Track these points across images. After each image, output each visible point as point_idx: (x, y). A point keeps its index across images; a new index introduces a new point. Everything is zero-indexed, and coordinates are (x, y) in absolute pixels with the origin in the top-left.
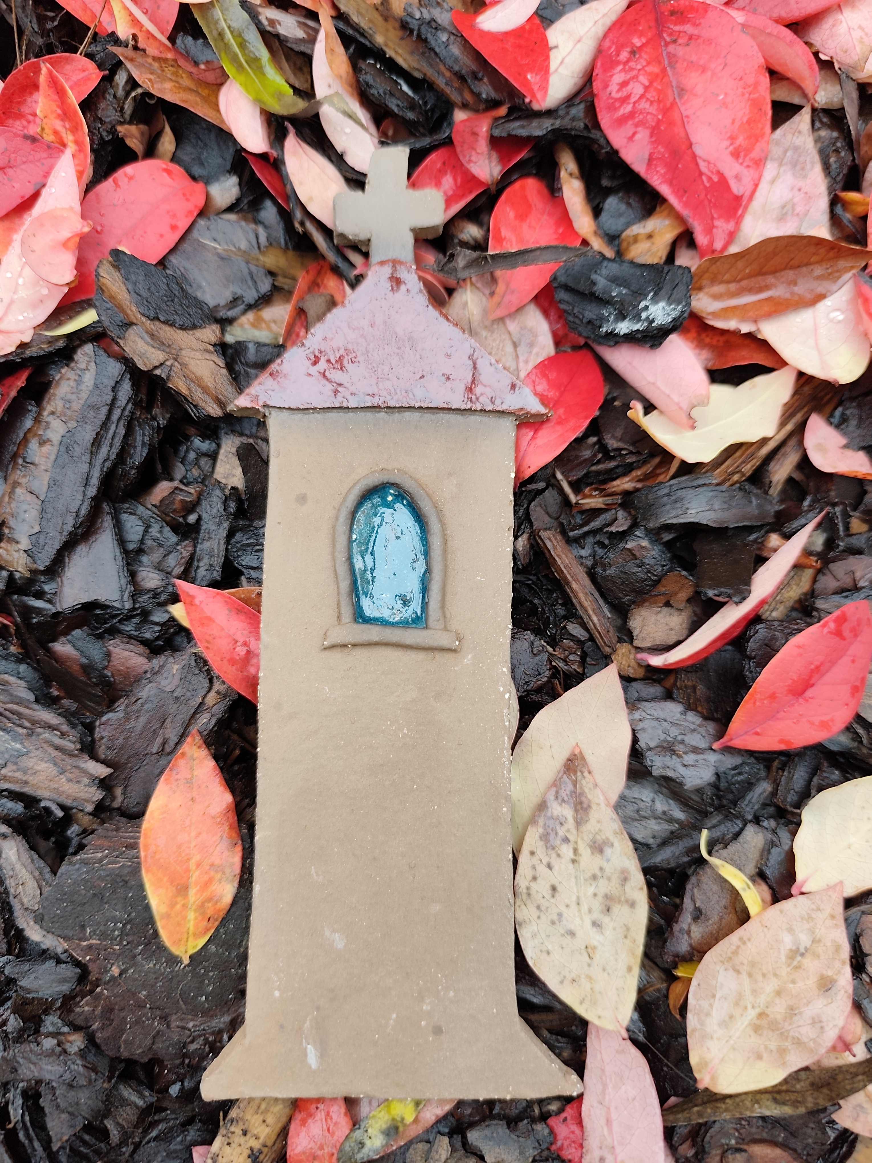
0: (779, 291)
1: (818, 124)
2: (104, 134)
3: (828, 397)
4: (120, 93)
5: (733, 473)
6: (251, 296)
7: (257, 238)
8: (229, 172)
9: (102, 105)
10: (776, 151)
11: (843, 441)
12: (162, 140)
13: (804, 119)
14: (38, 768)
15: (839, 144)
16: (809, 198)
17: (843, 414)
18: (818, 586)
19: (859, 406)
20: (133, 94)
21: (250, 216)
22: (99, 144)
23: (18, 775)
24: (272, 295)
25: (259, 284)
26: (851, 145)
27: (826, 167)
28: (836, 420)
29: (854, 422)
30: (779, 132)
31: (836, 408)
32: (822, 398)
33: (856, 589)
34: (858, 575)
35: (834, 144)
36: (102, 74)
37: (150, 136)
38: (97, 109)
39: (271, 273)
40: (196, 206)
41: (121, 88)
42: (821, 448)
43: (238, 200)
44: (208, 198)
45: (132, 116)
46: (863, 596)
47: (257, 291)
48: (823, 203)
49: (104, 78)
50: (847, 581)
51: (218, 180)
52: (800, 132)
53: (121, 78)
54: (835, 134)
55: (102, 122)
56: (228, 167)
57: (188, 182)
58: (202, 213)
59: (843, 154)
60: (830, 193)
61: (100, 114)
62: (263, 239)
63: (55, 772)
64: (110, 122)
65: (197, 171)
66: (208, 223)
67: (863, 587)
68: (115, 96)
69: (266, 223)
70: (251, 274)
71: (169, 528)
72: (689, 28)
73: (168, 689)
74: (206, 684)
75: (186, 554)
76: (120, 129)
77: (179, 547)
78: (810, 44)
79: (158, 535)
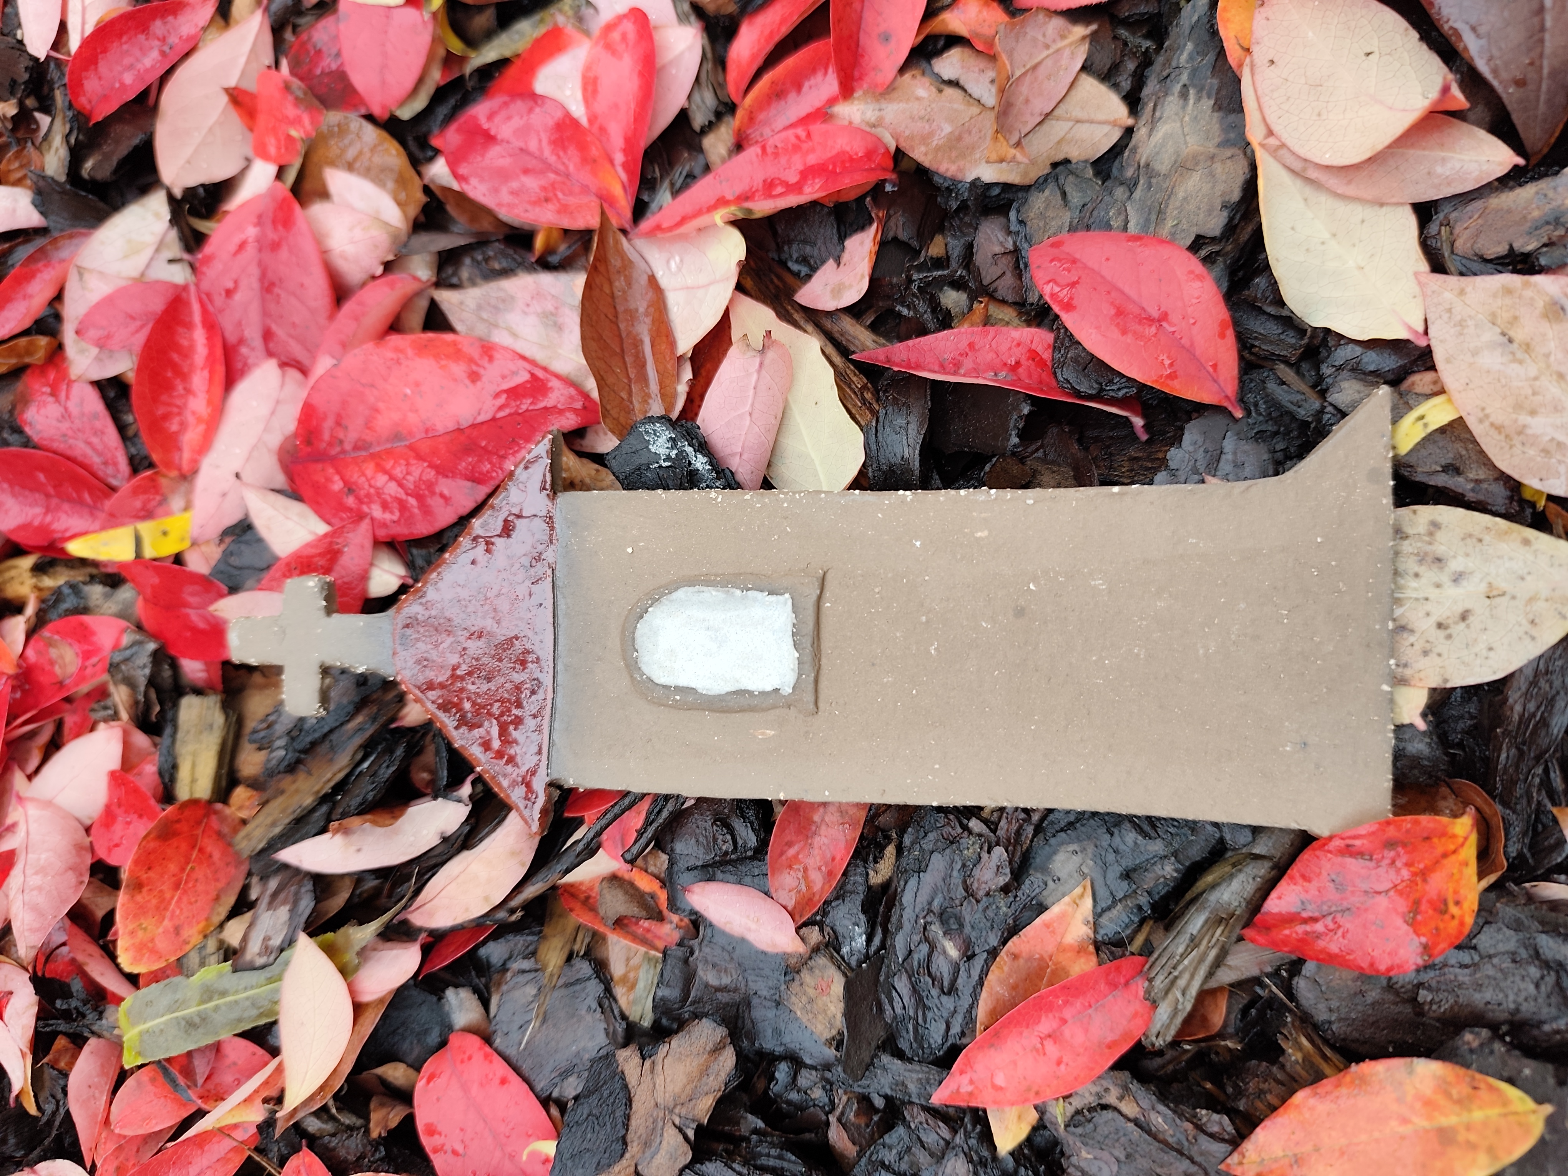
0: (644, 331)
1: (454, 280)
2: (377, 1156)
3: (776, 280)
4: (329, 1127)
5: (864, 401)
6: (595, 988)
7: (524, 972)
8: (440, 999)
9: (342, 1153)
10: (480, 330)
11: (831, 263)
12: (391, 1079)
13: (447, 298)
15: (480, 257)
16: (538, 295)
17: (797, 261)
18: (1010, 298)
19: (790, 242)
20: (334, 1111)
21: (496, 977)
22: (389, 1164)
24: (595, 960)
25: (580, 975)
26: (481, 242)
27: (505, 273)
28: (804, 270)
29: (808, 249)
30: (458, 326)
31: (789, 269)
32: (777, 287)
33: (1016, 253)
34: (998, 249)
35: (478, 263)
36: (305, 1148)
37: (384, 1094)
38: (345, 1161)
39: (569, 958)
40: (480, 1049)
41: (324, 1126)
42: (837, 291)
43: (476, 991)
44: (469, 1030)
45: (359, 1115)
46: (1026, 245)
47: (589, 979)
48: (546, 279)
49: (311, 1147)
50: (1005, 264)
51: (448, 1015)
52: (462, 303)
53: (313, 1125)
54: (467, 261)
55: (362, 1157)
56: (434, 999)
57: (447, 1053)
58: (487, 1039)
59: (491, 253)
60: (535, 270)
61: (351, 1158)
62: (526, 965)
64: (364, 1146)
65: (433, 1038)
66: (499, 1033)
67: (1015, 243)
68: (333, 1135)
69: (506, 956)
70: (567, 985)
71: (886, 1137)
72: (328, 425)
73: (1115, 1168)
74: (1108, 1115)
75: (922, 1116)
76: (374, 1134)
77: (913, 1126)
78: (364, 284)
79: (894, 1151)
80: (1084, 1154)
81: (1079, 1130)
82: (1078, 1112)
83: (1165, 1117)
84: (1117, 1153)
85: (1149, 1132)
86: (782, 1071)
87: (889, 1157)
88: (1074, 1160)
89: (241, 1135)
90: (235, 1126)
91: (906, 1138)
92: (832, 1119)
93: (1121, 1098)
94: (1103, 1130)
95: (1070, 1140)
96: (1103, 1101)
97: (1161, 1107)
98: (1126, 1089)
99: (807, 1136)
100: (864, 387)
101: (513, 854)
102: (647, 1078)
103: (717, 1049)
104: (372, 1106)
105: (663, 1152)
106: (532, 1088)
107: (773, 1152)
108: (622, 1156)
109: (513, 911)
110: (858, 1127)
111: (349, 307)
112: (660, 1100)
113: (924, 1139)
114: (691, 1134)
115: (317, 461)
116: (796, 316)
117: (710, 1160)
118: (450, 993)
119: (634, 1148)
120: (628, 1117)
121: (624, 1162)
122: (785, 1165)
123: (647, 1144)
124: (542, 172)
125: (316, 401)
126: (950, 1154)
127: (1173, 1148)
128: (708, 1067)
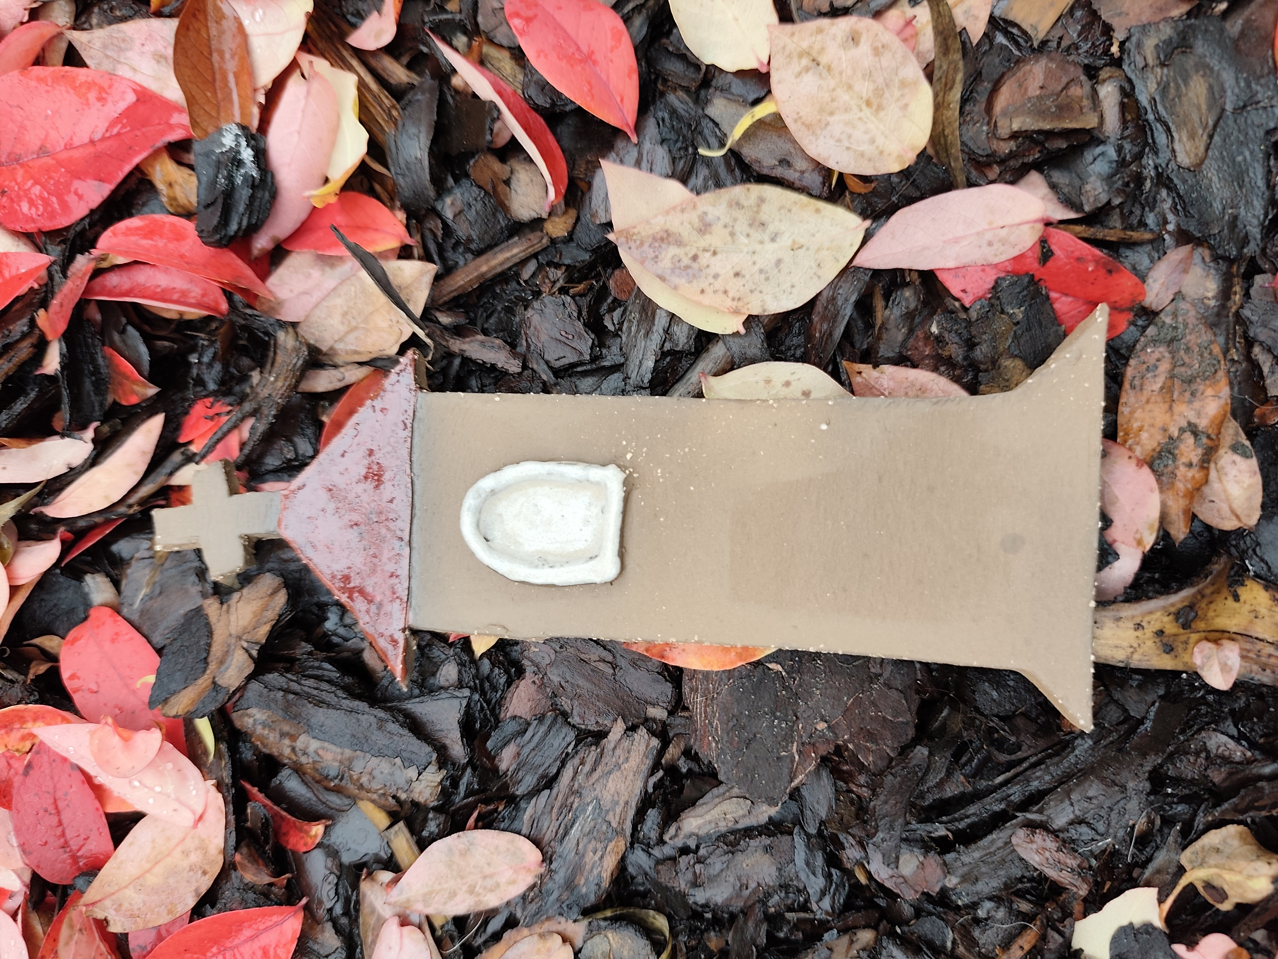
1: (86, 25)
2: (32, 698)
3: (332, 26)
5: (391, 116)
8: (80, 582)
10: (107, 66)
11: (375, 13)
12: (44, 647)
13: (78, 38)
14: (613, 790)
15: (106, 7)
16: (152, 37)
17: (353, 15)
21: (125, 566)
23: (618, 810)
25: (186, 559)
27: (124, 19)
28: (356, 20)
29: (360, 5)
30: (88, 62)
31: (346, 20)
32: (332, 31)
35: (105, 11)
37: (43, 660)
38: (9, 705)
40: (112, 618)
42: (378, 35)
43: (108, 575)
44: (105, 606)
45: (20, 673)
48: (156, 23)
51: (88, 595)
52: (90, 42)
54: (96, 10)
55: (21, 701)
56: (77, 583)
57: (87, 623)
58: (117, 610)
59: (114, 3)
60: (148, 17)
61: (13, 703)
62: (146, 554)
63: (618, 774)
64: (22, 693)
65: (78, 613)
66: (127, 605)
69: (134, 552)
78: (13, 29)
86: (333, 615)
100: (392, 106)
101: (129, 465)
102: (224, 617)
103: (275, 592)
105: (233, 667)
107: (316, 664)
108: (204, 672)
112: (233, 632)
114: (255, 653)
116: (345, 53)
117: (269, 672)
118: (88, 578)
119: (212, 666)
120: (209, 645)
121: (206, 676)
123: (221, 662)
128: (267, 605)
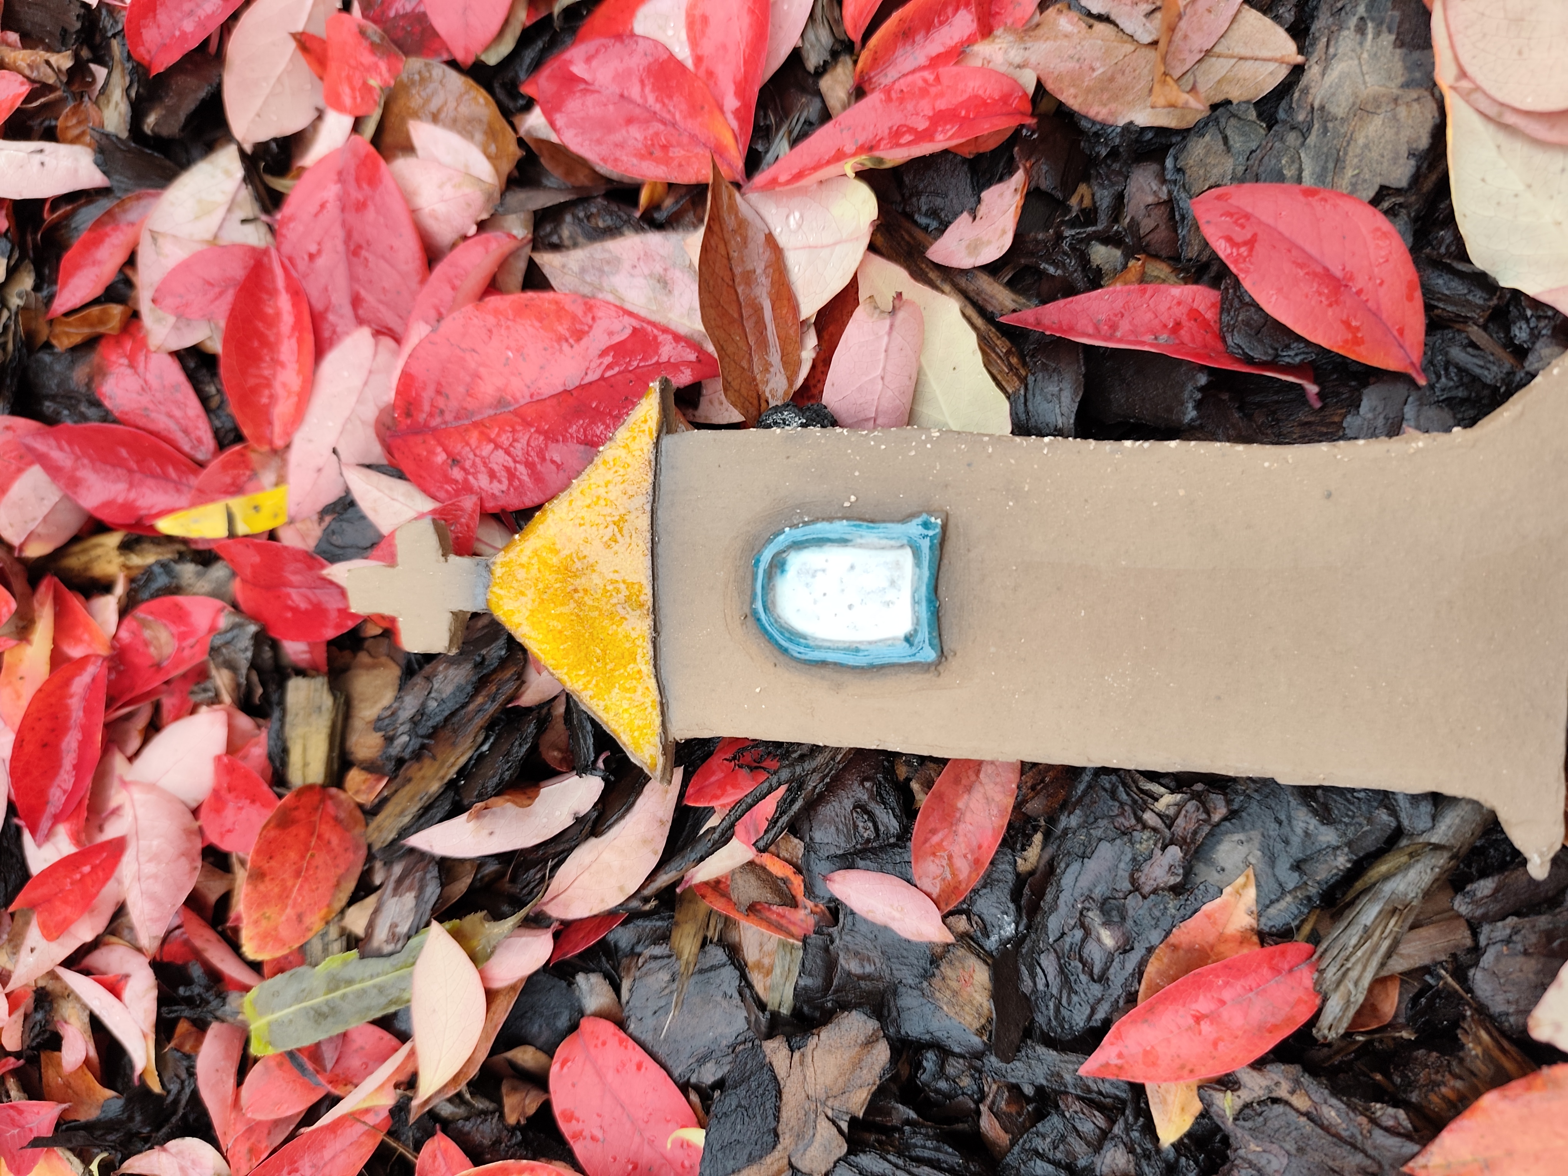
0: (763, 295)
1: (555, 239)
2: (514, 1141)
3: (906, 237)
4: (461, 1111)
5: (1011, 367)
6: (729, 975)
7: (655, 958)
8: (570, 984)
9: (478, 1137)
10: (585, 290)
11: (965, 216)
12: (520, 1062)
13: (547, 260)
15: (581, 214)
16: (647, 256)
17: (926, 215)
18: (1164, 252)
19: (919, 194)
20: (468, 1096)
21: (625, 961)
22: (526, 1149)
24: (728, 946)
25: (715, 962)
26: (582, 198)
27: (612, 232)
28: (934, 224)
29: (939, 202)
30: (557, 285)
32: (908, 243)
33: (1170, 204)
34: (1150, 199)
35: (580, 220)
36: (440, 1133)
37: (513, 1077)
38: (481, 1145)
39: (703, 945)
40: (614, 1034)
41: (456, 1110)
42: (974, 247)
43: (607, 976)
44: (600, 1015)
45: (492, 1100)
46: (1183, 195)
47: (724, 965)
48: (655, 239)
49: (445, 1131)
50: (1159, 215)
51: (578, 1000)
53: (447, 1110)
54: (568, 218)
55: (497, 1142)
56: (564, 984)
57: (579, 1038)
58: (621, 1024)
59: (594, 210)
60: (643, 229)
61: (487, 1142)
62: (657, 950)
64: (500, 1131)
65: (563, 1022)
66: (633, 1019)
67: (1170, 193)
68: (467, 1119)
69: (635, 940)
70: (701, 971)
71: (1039, 1125)
72: (427, 395)
73: (1285, 1161)
74: (1279, 1109)
75: (1077, 1106)
76: (512, 1119)
77: (1067, 1115)
78: (454, 245)
79: (1048, 1140)
80: (1253, 1146)
81: (1249, 1124)
82: (1247, 1105)
83: (1338, 1110)
84: (1287, 1147)
85: (1322, 1127)
86: (930, 1061)
87: (1042, 1145)
88: (1241, 1152)
89: (372, 1120)
90: (367, 1111)
91: (1061, 1126)
92: (983, 1108)
93: (1292, 1092)
94: (1274, 1124)
95: (1238, 1133)
96: (1274, 1095)
97: (1334, 1101)
98: (1297, 1082)
99: (960, 1126)
100: (1009, 353)
101: (645, 842)
102: (797, 1070)
103: (870, 1042)
104: (504, 1090)
105: (816, 1144)
106: (670, 1075)
107: (929, 1144)
108: (774, 1147)
109: (646, 900)
110: (1009, 1115)
111: (440, 269)
112: (811, 1092)
113: (1080, 1128)
114: (844, 1126)
115: (416, 433)
116: (932, 275)
117: (864, 1152)
118: (580, 978)
119: (786, 1141)
120: (778, 1109)
121: (776, 1154)
122: (942, 1156)
123: (799, 1136)
124: (647, 121)
125: (414, 370)
126: (1108, 1145)
127: (1346, 1142)
128: (861, 1060)
